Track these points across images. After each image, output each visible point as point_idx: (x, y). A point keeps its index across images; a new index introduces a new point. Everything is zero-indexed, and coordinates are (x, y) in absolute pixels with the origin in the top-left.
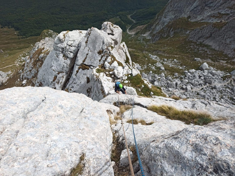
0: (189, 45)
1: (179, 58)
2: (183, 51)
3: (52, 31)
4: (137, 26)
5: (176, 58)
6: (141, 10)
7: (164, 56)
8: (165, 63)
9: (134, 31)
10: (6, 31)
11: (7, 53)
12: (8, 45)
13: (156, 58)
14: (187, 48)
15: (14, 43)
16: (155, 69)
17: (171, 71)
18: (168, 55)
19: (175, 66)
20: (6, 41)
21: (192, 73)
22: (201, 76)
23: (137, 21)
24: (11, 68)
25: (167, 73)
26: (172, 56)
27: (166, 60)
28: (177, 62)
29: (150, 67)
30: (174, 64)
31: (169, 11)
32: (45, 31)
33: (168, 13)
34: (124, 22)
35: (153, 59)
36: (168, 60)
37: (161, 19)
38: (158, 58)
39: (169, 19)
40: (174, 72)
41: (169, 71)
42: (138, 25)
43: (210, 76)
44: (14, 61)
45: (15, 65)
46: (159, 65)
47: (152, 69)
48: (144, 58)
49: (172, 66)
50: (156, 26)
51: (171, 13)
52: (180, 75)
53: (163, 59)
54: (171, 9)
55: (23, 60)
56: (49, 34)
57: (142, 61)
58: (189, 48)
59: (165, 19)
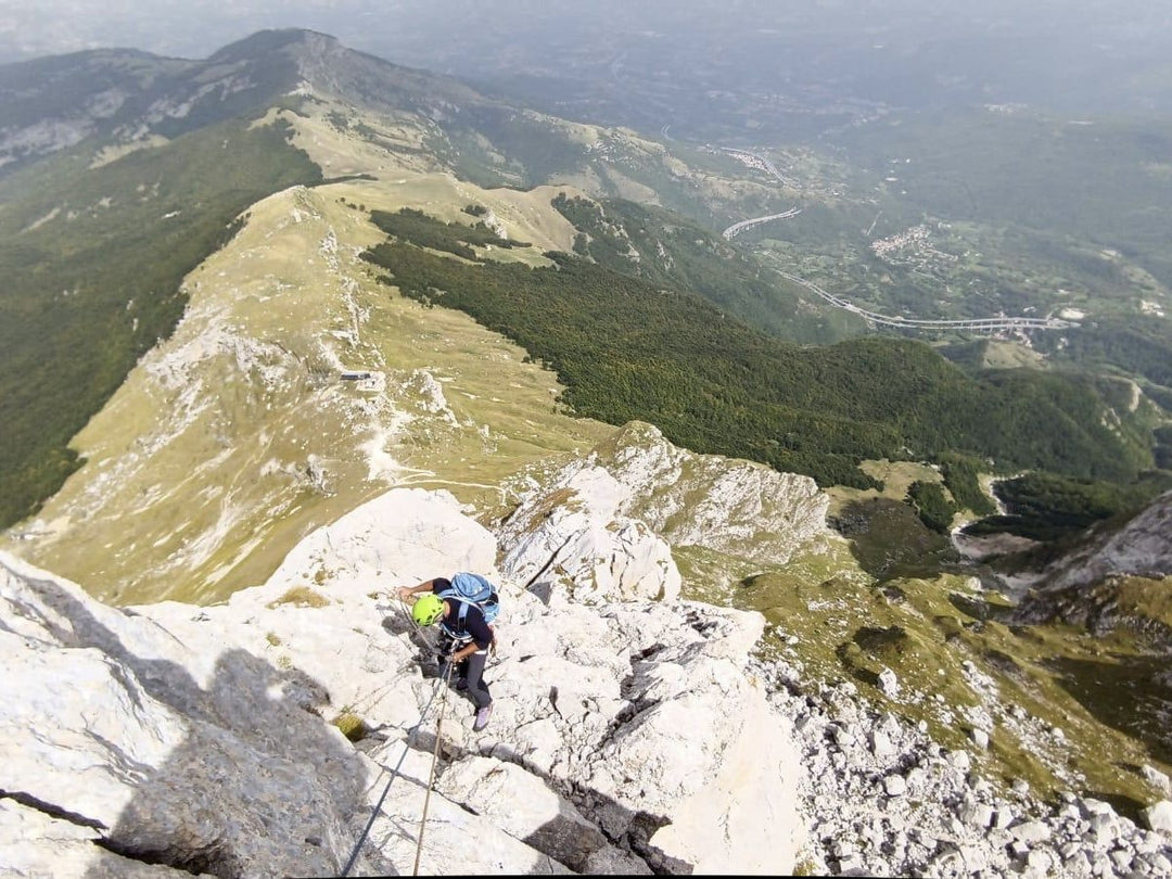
0: (1153, 702)
1: (1079, 732)
2: (1112, 712)
3: (659, 433)
4: (1001, 532)
5: (1066, 726)
6: (1051, 477)
7: (1024, 695)
8: (1009, 722)
9: (983, 544)
10: (531, 376)
11: (495, 442)
12: (514, 418)
13: (986, 687)
14: (1138, 709)
15: (531, 417)
16: (951, 724)
17: (1012, 766)
18: (1040, 700)
19: (1046, 754)
20: (515, 406)
21: (1088, 815)
22: (1118, 847)
23: (1014, 513)
24: (483, 493)
25: (991, 763)
26: (1053, 711)
27: (1020, 713)
28: (1062, 746)
29: (933, 709)
30: (1040, 746)
31: (1143, 530)
32: (637, 424)
33: (1136, 537)
34: (954, 495)
35: (972, 685)
36: (1029, 717)
37: (1103, 544)
38: (994, 691)
39: (1131, 562)
40: (1019, 772)
41: (1000, 759)
42: (1009, 532)
43: (1161, 869)
44: (500, 477)
45: (496, 492)
46: (978, 717)
47: (936, 717)
48: (934, 663)
49: (1034, 749)
50: (1070, 566)
51: (1150, 540)
52: (1036, 797)
53: (1012, 707)
54: (1155, 527)
55: (527, 485)
56: (644, 438)
57: (918, 670)
58: (1145, 715)
59: (1115, 556)
